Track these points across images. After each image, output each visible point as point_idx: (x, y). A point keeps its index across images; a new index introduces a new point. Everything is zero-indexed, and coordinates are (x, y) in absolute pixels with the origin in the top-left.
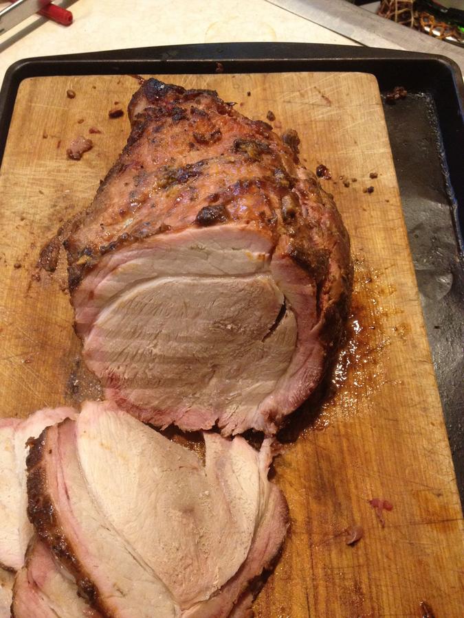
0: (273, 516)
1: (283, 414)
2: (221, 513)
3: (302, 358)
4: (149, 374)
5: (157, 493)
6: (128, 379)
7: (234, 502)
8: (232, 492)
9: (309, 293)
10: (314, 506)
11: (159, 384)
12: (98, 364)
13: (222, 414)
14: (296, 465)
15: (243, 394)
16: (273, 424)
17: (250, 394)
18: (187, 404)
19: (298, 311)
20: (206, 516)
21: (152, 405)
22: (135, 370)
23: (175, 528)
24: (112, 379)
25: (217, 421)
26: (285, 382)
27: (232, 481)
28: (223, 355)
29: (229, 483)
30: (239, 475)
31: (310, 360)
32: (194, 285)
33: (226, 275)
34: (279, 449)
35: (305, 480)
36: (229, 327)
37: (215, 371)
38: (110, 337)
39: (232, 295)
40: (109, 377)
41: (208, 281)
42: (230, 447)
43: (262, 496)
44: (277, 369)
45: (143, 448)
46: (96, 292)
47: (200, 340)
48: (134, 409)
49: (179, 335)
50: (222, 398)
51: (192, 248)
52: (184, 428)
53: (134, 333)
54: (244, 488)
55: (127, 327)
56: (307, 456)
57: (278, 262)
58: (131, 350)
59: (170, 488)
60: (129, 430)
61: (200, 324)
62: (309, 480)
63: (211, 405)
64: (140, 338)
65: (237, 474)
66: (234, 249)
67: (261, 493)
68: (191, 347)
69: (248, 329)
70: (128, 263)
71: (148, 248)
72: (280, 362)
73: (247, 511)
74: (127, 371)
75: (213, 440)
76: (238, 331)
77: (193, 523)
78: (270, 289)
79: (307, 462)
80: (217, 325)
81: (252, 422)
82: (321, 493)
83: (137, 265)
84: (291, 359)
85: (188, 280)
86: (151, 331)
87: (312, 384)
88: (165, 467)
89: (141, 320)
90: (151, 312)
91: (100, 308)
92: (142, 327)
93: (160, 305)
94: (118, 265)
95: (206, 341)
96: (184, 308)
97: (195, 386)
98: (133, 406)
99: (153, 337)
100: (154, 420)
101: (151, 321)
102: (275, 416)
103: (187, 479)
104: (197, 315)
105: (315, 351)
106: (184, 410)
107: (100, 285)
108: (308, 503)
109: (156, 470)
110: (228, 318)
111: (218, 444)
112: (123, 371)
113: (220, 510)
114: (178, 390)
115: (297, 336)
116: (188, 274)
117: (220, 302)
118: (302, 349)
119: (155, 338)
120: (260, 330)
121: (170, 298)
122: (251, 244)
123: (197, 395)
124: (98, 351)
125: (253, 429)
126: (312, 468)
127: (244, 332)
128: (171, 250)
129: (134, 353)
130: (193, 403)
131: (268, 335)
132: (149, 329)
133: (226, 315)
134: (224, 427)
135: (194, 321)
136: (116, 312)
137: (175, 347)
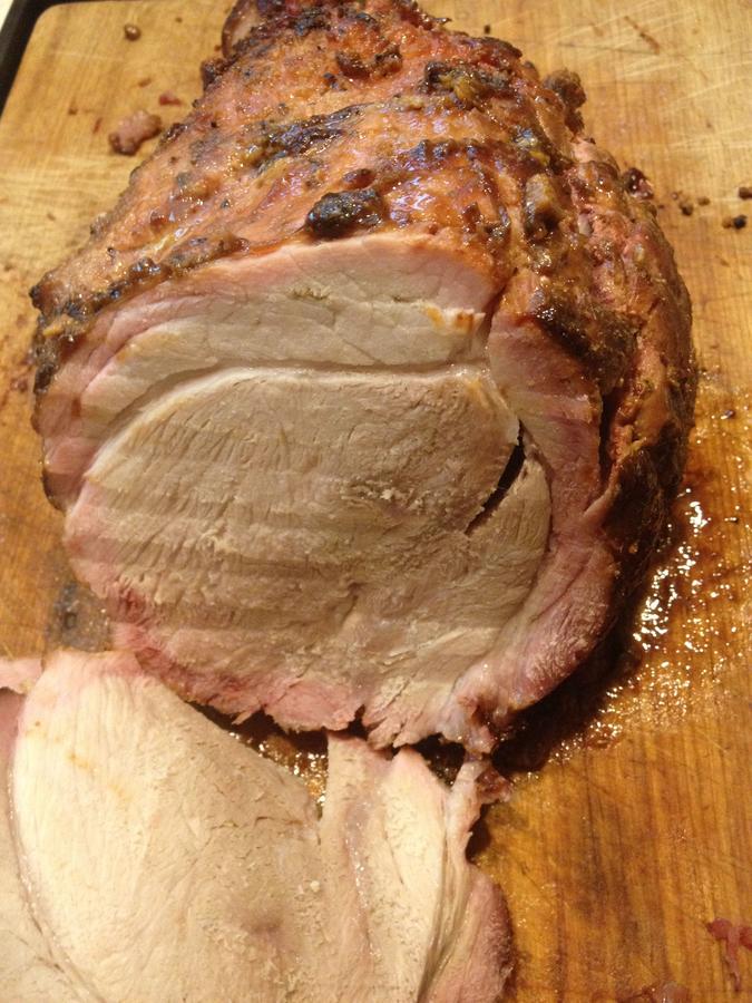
0: (472, 949)
1: (510, 709)
2: (345, 936)
3: (559, 578)
4: (209, 595)
5: (193, 883)
6: (164, 605)
7: (378, 912)
8: (376, 887)
9: (582, 418)
10: (575, 925)
11: (231, 620)
12: (96, 567)
13: (371, 697)
14: (537, 824)
15: (421, 653)
16: (484, 730)
17: (436, 656)
18: (293, 670)
19: (553, 462)
20: (310, 941)
21: (217, 665)
22: (179, 586)
23: (229, 970)
24: (129, 604)
25: (360, 712)
26: (518, 631)
27: (380, 858)
28: (374, 561)
29: (371, 863)
30: (398, 846)
31: (580, 583)
32: (302, 389)
33: (378, 367)
34: (498, 790)
35: (556, 860)
36: (387, 495)
37: (356, 598)
38: (119, 508)
39: (393, 418)
40: (121, 601)
41: (336, 380)
42: (384, 774)
43: (447, 900)
44: (500, 602)
45: (174, 769)
46: (85, 401)
47: (321, 523)
48: (174, 674)
49: (272, 509)
50: (373, 661)
51: (297, 296)
52: (286, 722)
53: (173, 499)
54: (406, 880)
55: (155, 487)
56: (565, 806)
57: (506, 335)
58: (168, 539)
59: (225, 870)
60: (148, 725)
61: (319, 485)
62: (567, 864)
63: (346, 674)
64: (186, 513)
65: (394, 843)
66: (397, 299)
67: (446, 893)
68: (301, 539)
69: (431, 502)
70: (150, 332)
71: (194, 294)
72: (508, 585)
73: (408, 938)
74: (160, 588)
75: (347, 757)
76: (408, 505)
77: (273, 960)
78: (485, 404)
79: (565, 819)
80: (358, 489)
81: (440, 718)
82: (593, 897)
83: (171, 337)
84: (535, 578)
85: (288, 376)
86: (210, 499)
87: (582, 643)
88: (221, 819)
89: (187, 470)
90: (209, 452)
91: (97, 441)
92: (189, 487)
93: (228, 436)
94: (130, 336)
95: (336, 526)
96: (282, 447)
97: (310, 630)
98: (174, 666)
99: (214, 512)
100: (220, 699)
101: (209, 475)
102: (494, 710)
103: (271, 849)
104: (312, 463)
105: (591, 563)
106: (287, 681)
107: (92, 384)
108: (562, 918)
109: (195, 824)
110: (385, 474)
111: (358, 765)
112: (152, 586)
113: (344, 929)
114: (274, 637)
115: (551, 526)
116: (289, 362)
117: (364, 433)
118: (560, 558)
119: (220, 514)
120: (461, 505)
121: (249, 421)
122: (440, 283)
123: (317, 650)
124: (95, 538)
125: (440, 735)
126: (575, 834)
127: (423, 508)
128: (248, 299)
129: (175, 547)
130: (308, 666)
131: (479, 520)
132: (204, 494)
133: (379, 465)
134: (376, 725)
135: (306, 478)
136: (129, 450)
137: (264, 538)
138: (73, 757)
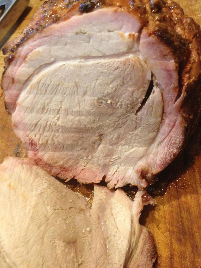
0: (142, 252)
1: (152, 174)
2: (99, 246)
3: (167, 128)
4: (56, 140)
5: (47, 226)
6: (42, 144)
7: (109, 238)
8: (109, 230)
9: (172, 68)
10: (176, 246)
11: (63, 148)
12: (22, 132)
13: (107, 172)
14: (162, 213)
15: (123, 157)
16: (144, 180)
17: (127, 157)
18: (83, 164)
19: (163, 86)
20: (86, 247)
21: (59, 163)
22: (47, 138)
23: (59, 256)
24: (32, 144)
25: (104, 177)
26: (154, 148)
27: (110, 222)
28: (106, 126)
29: (107, 223)
30: (116, 218)
31: (174, 130)
32: (81, 67)
33: (104, 56)
34: (149, 200)
35: (169, 225)
36: (109, 102)
37: (101, 139)
38: (27, 112)
39: (109, 74)
40: (30, 143)
41: (91, 62)
42: (112, 196)
43: (133, 235)
44: (147, 138)
45: (43, 191)
46: (16, 78)
47: (89, 113)
48: (47, 167)
49: (74, 110)
50: (107, 160)
51: (77, 33)
52: (81, 181)
53: (44, 109)
54: (119, 228)
55: (37, 105)
56: (172, 207)
57: (145, 40)
58: (42, 122)
59: (58, 223)
61: (88, 100)
62: (172, 226)
63: (99, 165)
64: (48, 113)
65: (115, 217)
66: (109, 31)
67: (132, 233)
68: (83, 119)
69: (123, 103)
70: (33, 51)
71: (46, 37)
72: (149, 132)
73: (120, 247)
74: (41, 139)
75: (100, 191)
76: (116, 105)
77: (74, 253)
78: (139, 66)
79: (172, 212)
80: (100, 101)
81: (129, 179)
82: (182, 236)
83: (39, 52)
84: (158, 129)
85: (76, 62)
86: (54, 108)
87: (175, 151)
88: (57, 207)
89: (47, 98)
90: (53, 92)
91: (20, 90)
92: (48, 104)
93: (59, 84)
94: (27, 54)
95: (94, 114)
96: (75, 88)
97: (87, 151)
98: (46, 164)
99: (56, 112)
100: (61, 174)
101: (54, 99)
102: (147, 174)
103: (74, 217)
104: (85, 93)
105: (177, 122)
106: (81, 168)
107: (17, 72)
108: (171, 243)
110: (108, 94)
111: (104, 193)
112: (38, 138)
113: (97, 245)
114: (76, 154)
115: (163, 110)
116: (75, 58)
117: (101, 80)
118: (167, 121)
119: (58, 113)
120: (133, 104)
121: (65, 79)
122: (123, 25)
123: (89, 158)
124: (21, 123)
125: (130, 184)
126: (175, 217)
127: (121, 106)
128: (62, 36)
129: (45, 125)
130: (87, 163)
131: (140, 108)
132: (52, 106)
133: (106, 92)
134: (109, 182)
135: (84, 98)
136: (30, 93)
137: (72, 120)
138: (10, 186)
